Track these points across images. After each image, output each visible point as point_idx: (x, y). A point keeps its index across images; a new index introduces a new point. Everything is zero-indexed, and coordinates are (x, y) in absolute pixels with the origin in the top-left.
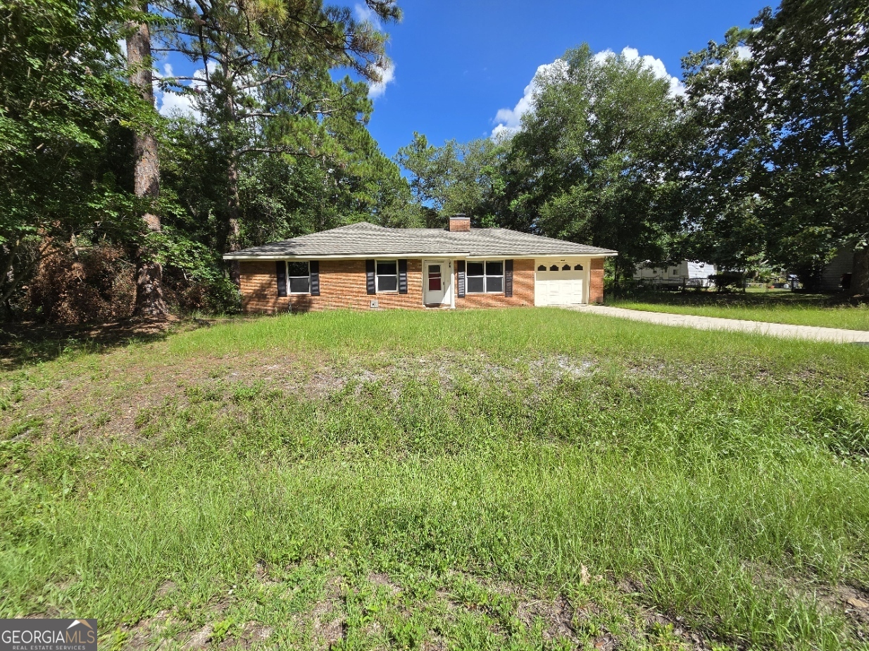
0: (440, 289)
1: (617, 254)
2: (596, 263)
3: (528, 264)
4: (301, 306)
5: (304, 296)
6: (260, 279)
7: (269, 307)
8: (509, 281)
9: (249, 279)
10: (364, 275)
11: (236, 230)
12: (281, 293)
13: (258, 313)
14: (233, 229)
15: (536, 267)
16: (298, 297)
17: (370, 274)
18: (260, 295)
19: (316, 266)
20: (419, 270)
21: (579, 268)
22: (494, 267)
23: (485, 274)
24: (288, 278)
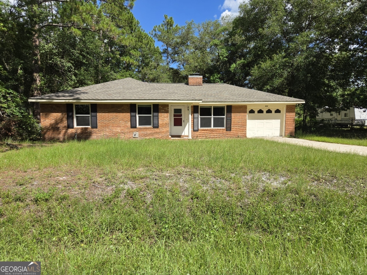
0: (181, 125)
1: (304, 102)
2: (290, 109)
3: (242, 109)
4: (84, 136)
5: (86, 129)
6: (55, 116)
7: (61, 136)
8: (229, 120)
9: (46, 116)
10: (129, 114)
11: (38, 81)
12: (70, 126)
13: (53, 140)
14: (36, 81)
15: (248, 110)
16: (82, 129)
17: (133, 114)
18: (55, 128)
19: (95, 108)
20: (167, 112)
21: (278, 111)
22: (219, 111)
23: (212, 115)
24: (75, 116)
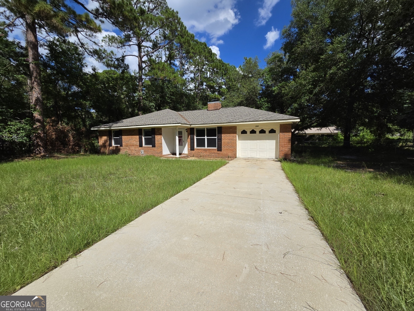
1: (299, 120)
2: (284, 128)
3: (232, 130)
4: (117, 152)
5: (118, 147)
6: (105, 138)
7: (107, 151)
8: (220, 140)
9: (101, 137)
10: (138, 136)
12: (110, 145)
13: (104, 154)
15: (239, 131)
16: (116, 147)
17: (140, 137)
18: (104, 145)
19: (120, 133)
20: (161, 134)
21: (272, 131)
22: (211, 132)
23: (206, 136)
24: (113, 138)
